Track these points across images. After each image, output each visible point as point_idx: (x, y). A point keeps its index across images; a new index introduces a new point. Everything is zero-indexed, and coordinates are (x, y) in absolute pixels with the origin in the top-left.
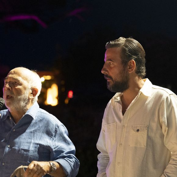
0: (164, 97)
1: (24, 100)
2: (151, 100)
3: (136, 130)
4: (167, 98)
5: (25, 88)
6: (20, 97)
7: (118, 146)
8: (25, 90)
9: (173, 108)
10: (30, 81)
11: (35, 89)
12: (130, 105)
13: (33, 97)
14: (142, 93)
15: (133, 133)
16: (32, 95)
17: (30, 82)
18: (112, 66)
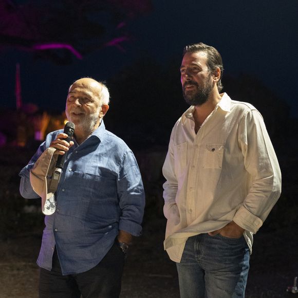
0: (245, 113)
2: (230, 115)
4: (249, 114)
7: (190, 168)
9: (254, 125)
11: (105, 106)
12: (206, 121)
13: (102, 115)
14: (219, 107)
15: (208, 153)
16: (102, 113)
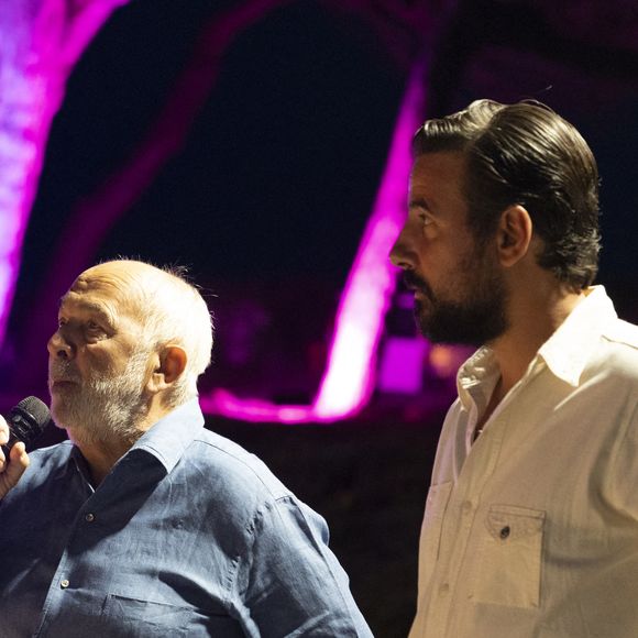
1: (125, 398)
3: (499, 529)
5: (128, 350)
6: (104, 385)
8: (130, 356)
10: (153, 318)
11: (175, 352)
13: (164, 385)
15: (489, 541)
16: (162, 376)
17: (151, 321)
18: (430, 233)
